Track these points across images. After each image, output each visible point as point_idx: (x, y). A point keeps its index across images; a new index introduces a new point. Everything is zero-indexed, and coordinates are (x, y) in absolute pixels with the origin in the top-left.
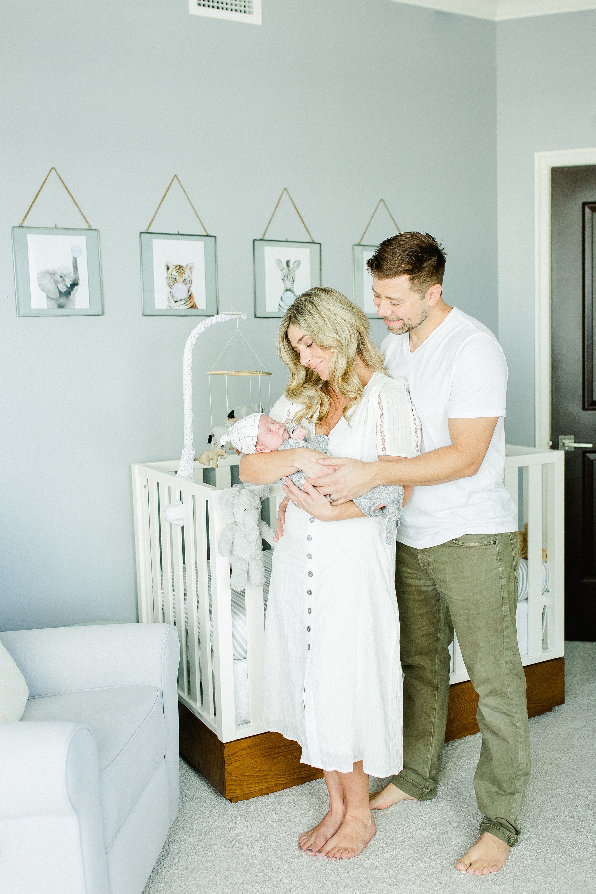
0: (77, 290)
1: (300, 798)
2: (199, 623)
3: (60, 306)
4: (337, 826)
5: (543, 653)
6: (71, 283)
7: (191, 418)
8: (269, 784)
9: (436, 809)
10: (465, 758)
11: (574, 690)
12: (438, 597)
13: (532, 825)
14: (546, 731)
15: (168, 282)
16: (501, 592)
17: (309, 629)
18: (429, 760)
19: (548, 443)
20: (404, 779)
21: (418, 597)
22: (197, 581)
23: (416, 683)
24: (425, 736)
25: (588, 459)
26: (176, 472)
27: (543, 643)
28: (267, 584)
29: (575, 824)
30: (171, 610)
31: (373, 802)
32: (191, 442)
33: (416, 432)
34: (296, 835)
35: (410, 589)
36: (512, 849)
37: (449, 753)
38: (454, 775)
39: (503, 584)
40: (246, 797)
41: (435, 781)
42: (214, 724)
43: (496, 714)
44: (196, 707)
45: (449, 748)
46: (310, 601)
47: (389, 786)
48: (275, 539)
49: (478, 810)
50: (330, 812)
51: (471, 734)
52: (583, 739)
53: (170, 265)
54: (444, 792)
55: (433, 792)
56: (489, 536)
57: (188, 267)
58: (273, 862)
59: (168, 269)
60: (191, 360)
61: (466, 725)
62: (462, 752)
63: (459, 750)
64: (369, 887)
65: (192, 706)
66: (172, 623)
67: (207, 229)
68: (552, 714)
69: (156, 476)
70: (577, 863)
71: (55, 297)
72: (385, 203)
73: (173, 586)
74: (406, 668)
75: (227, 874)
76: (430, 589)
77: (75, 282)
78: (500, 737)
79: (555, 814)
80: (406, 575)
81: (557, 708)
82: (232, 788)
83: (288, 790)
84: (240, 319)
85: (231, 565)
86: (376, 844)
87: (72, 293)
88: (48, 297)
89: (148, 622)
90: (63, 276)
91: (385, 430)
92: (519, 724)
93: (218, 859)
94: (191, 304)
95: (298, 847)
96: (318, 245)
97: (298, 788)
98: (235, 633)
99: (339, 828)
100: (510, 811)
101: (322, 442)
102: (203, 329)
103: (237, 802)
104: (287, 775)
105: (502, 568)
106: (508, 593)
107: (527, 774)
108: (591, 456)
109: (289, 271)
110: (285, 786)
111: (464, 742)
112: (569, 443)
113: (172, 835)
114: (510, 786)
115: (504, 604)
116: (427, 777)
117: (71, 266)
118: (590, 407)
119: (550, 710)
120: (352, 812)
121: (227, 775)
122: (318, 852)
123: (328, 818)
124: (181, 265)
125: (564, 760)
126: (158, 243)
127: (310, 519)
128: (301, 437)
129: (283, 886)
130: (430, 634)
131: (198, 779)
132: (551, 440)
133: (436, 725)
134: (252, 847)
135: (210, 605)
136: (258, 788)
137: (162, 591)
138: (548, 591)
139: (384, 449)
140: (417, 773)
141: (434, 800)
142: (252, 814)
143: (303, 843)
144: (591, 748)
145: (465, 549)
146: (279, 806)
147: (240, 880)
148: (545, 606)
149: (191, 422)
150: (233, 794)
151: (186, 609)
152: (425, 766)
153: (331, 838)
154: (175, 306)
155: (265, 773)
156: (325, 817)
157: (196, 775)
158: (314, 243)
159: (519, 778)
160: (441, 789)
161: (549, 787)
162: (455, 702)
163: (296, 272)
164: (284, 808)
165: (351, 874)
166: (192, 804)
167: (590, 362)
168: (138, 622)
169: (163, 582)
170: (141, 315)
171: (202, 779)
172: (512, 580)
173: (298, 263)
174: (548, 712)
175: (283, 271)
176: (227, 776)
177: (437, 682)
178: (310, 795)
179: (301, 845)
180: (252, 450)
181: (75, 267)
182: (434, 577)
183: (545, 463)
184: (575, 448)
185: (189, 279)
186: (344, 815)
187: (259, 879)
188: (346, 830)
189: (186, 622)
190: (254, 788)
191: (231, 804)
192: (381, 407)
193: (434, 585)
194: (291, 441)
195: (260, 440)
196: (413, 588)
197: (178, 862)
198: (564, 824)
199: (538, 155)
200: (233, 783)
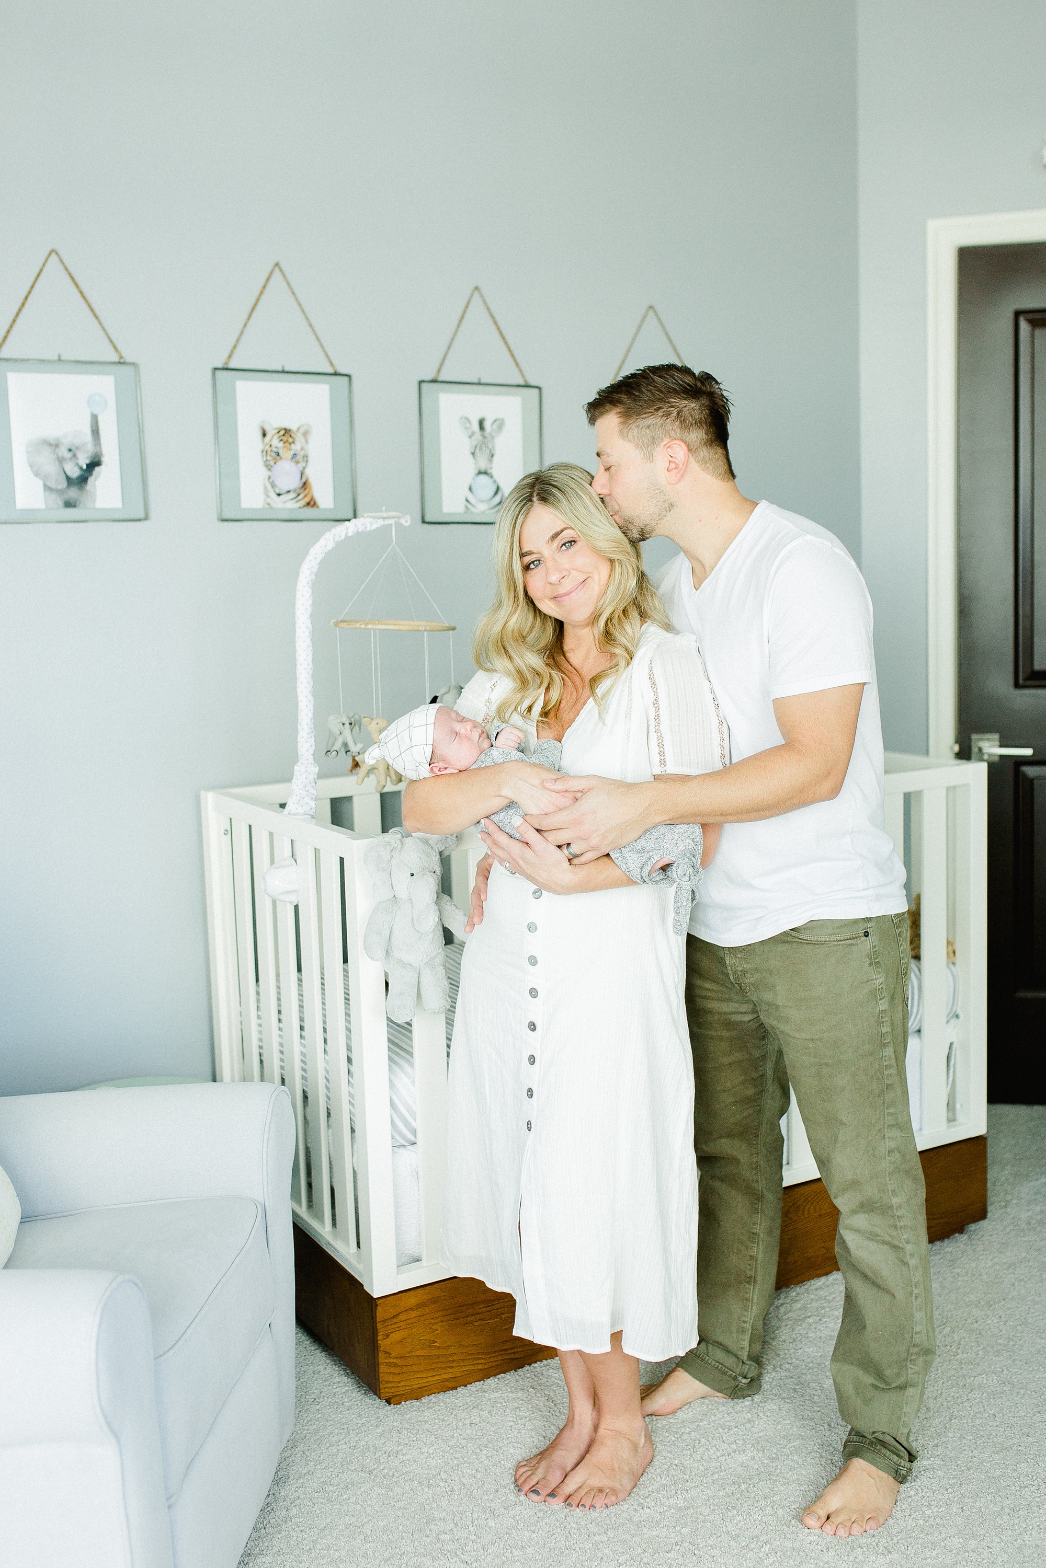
0: (99, 474)
1: (514, 1395)
2: (328, 1080)
3: (69, 504)
4: (583, 1447)
5: (949, 1127)
6: (88, 462)
7: (311, 707)
8: (456, 1372)
9: (761, 1414)
10: (811, 1320)
11: (1002, 1194)
12: (762, 1033)
13: (936, 1442)
14: (955, 1270)
15: (265, 459)
16: (879, 1023)
17: (530, 1093)
18: (748, 1326)
19: (952, 749)
20: (702, 1360)
21: (725, 1033)
22: (324, 1004)
23: (722, 1188)
24: (740, 1283)
25: (1025, 775)
26: (283, 806)
27: (948, 1110)
28: (452, 1010)
29: (1015, 1441)
30: (276, 1056)
31: (646, 1401)
32: (312, 750)
33: (721, 731)
34: (510, 1465)
35: (710, 1018)
36: (903, 1487)
37: (782, 1310)
38: (792, 1351)
39: (881, 1008)
40: (417, 1394)
41: (758, 1364)
42: (355, 1263)
43: (872, 1245)
44: (323, 1231)
45: (781, 1301)
46: (533, 1043)
47: (676, 1373)
48: (468, 929)
49: (838, 1414)
50: (570, 1421)
51: (820, 1276)
52: (1023, 1283)
53: (267, 429)
54: (774, 1383)
55: (755, 1384)
56: (856, 922)
57: (302, 430)
58: (468, 1514)
59: (264, 435)
60: (310, 602)
61: (811, 1260)
62: (804, 1308)
63: (798, 1305)
64: (645, 1560)
65: (314, 1229)
66: (278, 1079)
67: (335, 362)
68: (964, 1237)
69: (245, 813)
70: (1021, 1512)
71: (60, 487)
72: (656, 314)
73: (280, 1012)
74: (705, 1160)
75: (385, 1537)
76: (747, 1018)
77: (96, 460)
78: (879, 1287)
79: (978, 1422)
80: (704, 993)
81: (973, 1227)
82: (391, 1378)
83: (491, 1382)
84: (399, 526)
85: (386, 975)
86: (654, 1479)
87: (91, 480)
88: (47, 488)
89: (233, 1081)
90: (73, 448)
91: (664, 728)
92: (913, 1262)
93: (368, 1510)
94: (307, 500)
95: (513, 1486)
96: (536, 391)
97: (510, 1377)
98: (396, 1100)
99: (587, 1452)
100: (899, 1418)
101: (550, 752)
102: (331, 546)
103: (399, 1403)
104: (488, 1354)
105: (879, 980)
106: (892, 1024)
107: (928, 1352)
108: (1030, 771)
109: (484, 437)
110: (486, 1374)
111: (807, 1289)
112: (992, 748)
113: (283, 1465)
114: (898, 1375)
115: (884, 1045)
116: (745, 1357)
117: (88, 431)
118: (1029, 683)
119: (961, 1230)
120: (609, 1423)
121: (381, 1356)
122: (549, 1495)
123: (567, 1433)
124: (288, 427)
125: (989, 1322)
126: (245, 388)
127: (534, 893)
128: (512, 744)
129: (489, 1558)
130: (748, 1100)
131: (328, 1361)
132: (956, 742)
133: (759, 1262)
134: (429, 1486)
135: (349, 1048)
136: (436, 1378)
137: (259, 1021)
138: (957, 1016)
139: (663, 762)
140: (727, 1350)
141: (757, 1398)
142: (427, 1426)
143: (523, 1479)
144: (1038, 1299)
145: (812, 947)
146: (475, 1411)
147: (409, 1549)
148: (951, 1044)
149: (310, 715)
150: (393, 1390)
151: (303, 1055)
152: (740, 1337)
153: (573, 1469)
154: (278, 502)
155: (451, 1351)
156: (562, 1431)
157: (323, 1354)
158: (530, 386)
159: (914, 1360)
160: (769, 1378)
161: (965, 1372)
162: (791, 1219)
163: (496, 440)
164: (485, 1414)
165: (612, 1536)
166: (318, 1407)
167: (1028, 601)
168: (214, 1080)
169: (261, 1005)
170: (215, 516)
171: (334, 1361)
172: (898, 1000)
173: (500, 424)
174: (957, 1235)
175: (474, 438)
176: (382, 1358)
177: (761, 1186)
178: (531, 1390)
179: (520, 1482)
180: (425, 771)
181: (96, 432)
182: (754, 998)
183: (952, 784)
184: (1001, 757)
185: (302, 453)
186: (596, 1428)
187: (445, 1546)
188: (600, 1455)
189: (304, 1078)
190: (430, 1379)
191: (388, 1408)
192: (654, 685)
193: (755, 1011)
194: (494, 752)
195: (438, 752)
196: (716, 1017)
197: (295, 1516)
198: (995, 1440)
199: (933, 225)
200: (392, 1370)
